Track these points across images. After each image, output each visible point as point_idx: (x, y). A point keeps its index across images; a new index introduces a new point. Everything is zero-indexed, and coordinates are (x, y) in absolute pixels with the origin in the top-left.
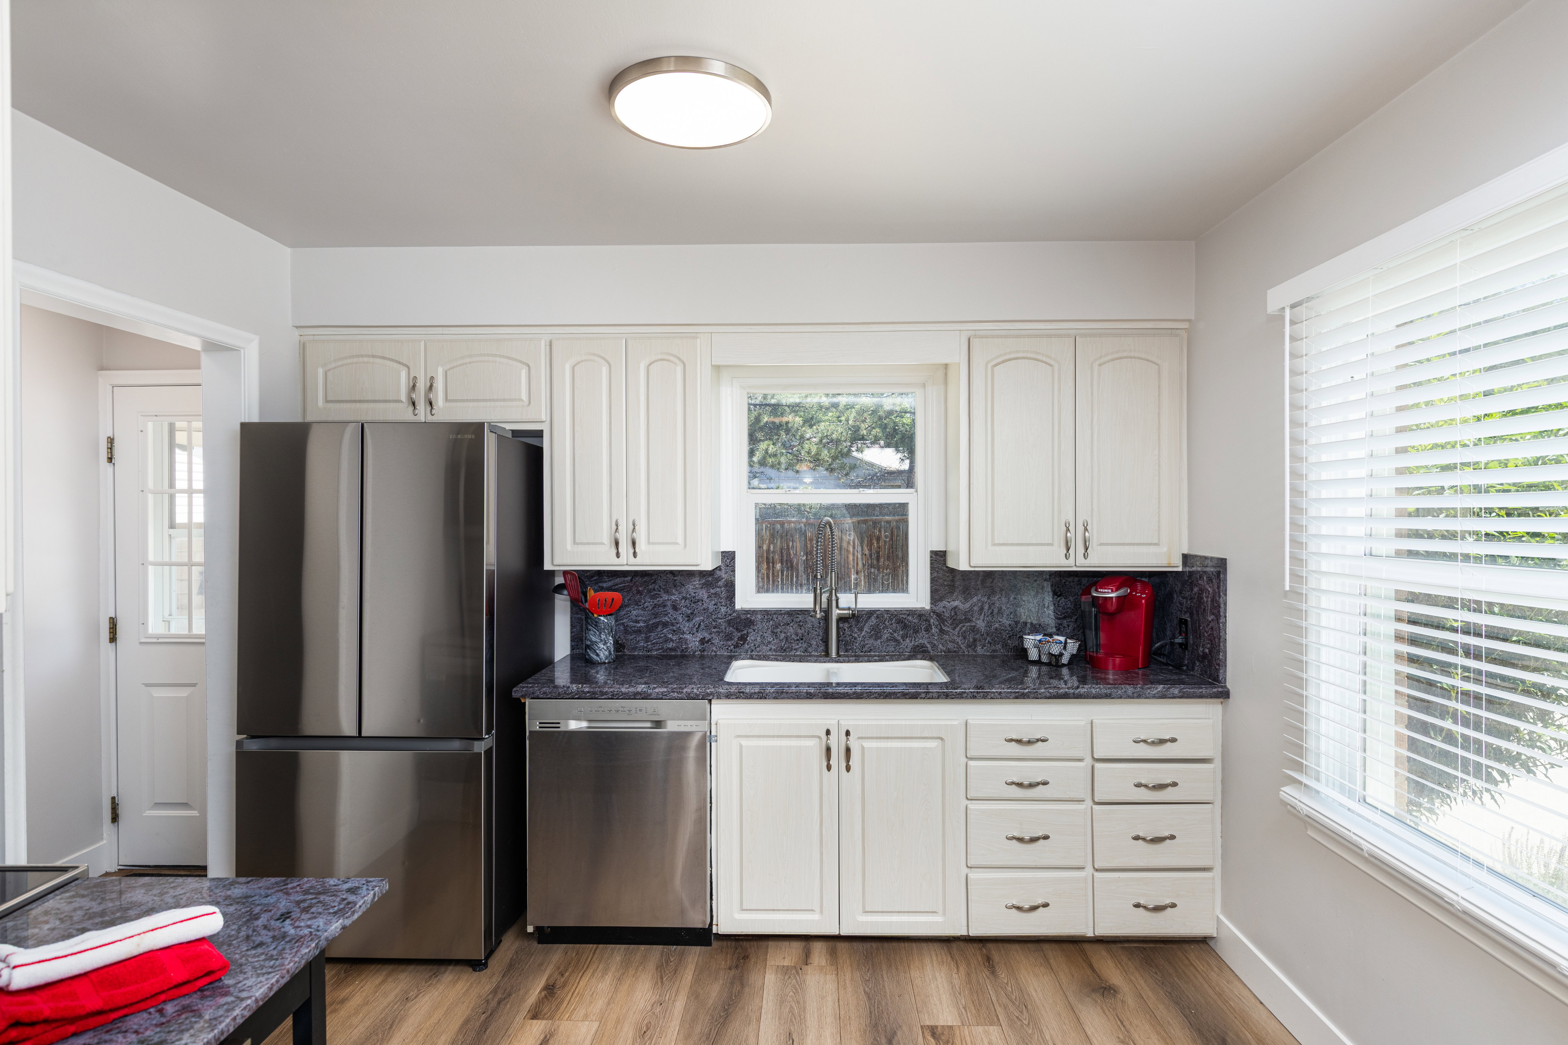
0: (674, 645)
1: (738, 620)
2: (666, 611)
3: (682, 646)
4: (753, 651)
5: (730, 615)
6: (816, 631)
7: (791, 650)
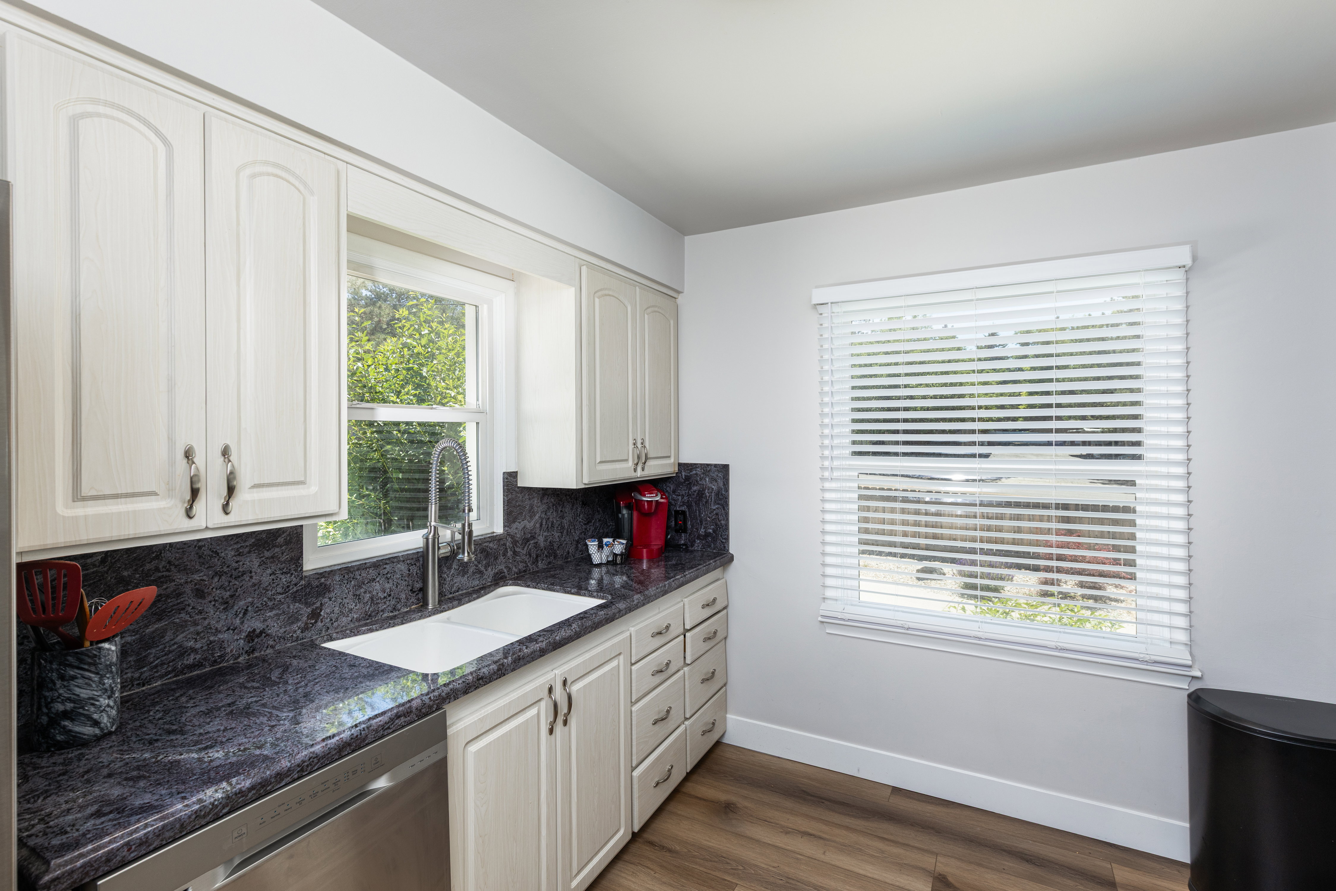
0: (198, 657)
1: (308, 590)
2: (182, 602)
3: (213, 654)
4: (328, 628)
5: (296, 585)
6: (406, 580)
7: (377, 613)
